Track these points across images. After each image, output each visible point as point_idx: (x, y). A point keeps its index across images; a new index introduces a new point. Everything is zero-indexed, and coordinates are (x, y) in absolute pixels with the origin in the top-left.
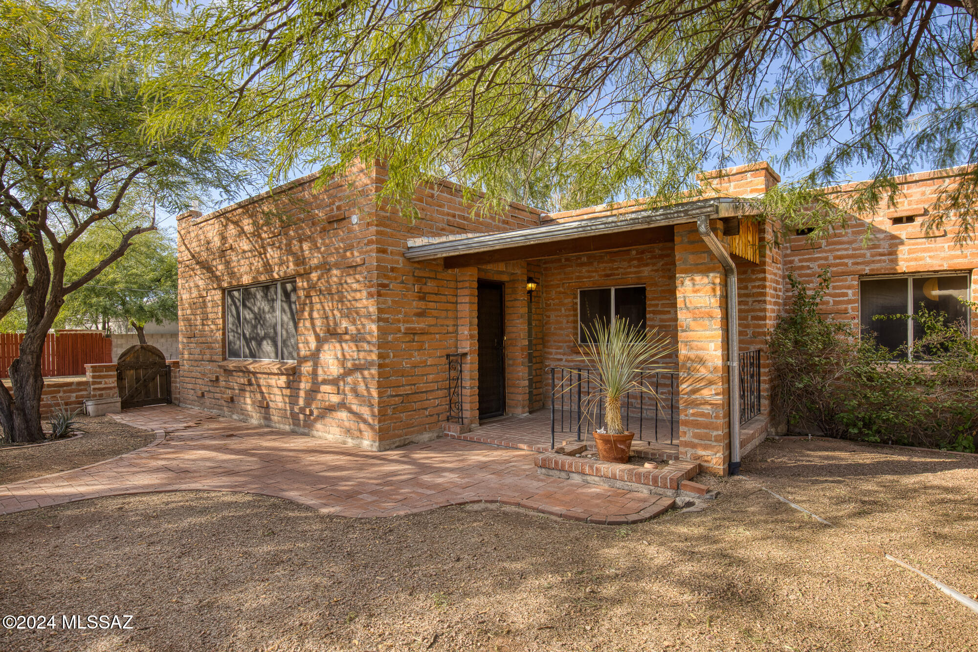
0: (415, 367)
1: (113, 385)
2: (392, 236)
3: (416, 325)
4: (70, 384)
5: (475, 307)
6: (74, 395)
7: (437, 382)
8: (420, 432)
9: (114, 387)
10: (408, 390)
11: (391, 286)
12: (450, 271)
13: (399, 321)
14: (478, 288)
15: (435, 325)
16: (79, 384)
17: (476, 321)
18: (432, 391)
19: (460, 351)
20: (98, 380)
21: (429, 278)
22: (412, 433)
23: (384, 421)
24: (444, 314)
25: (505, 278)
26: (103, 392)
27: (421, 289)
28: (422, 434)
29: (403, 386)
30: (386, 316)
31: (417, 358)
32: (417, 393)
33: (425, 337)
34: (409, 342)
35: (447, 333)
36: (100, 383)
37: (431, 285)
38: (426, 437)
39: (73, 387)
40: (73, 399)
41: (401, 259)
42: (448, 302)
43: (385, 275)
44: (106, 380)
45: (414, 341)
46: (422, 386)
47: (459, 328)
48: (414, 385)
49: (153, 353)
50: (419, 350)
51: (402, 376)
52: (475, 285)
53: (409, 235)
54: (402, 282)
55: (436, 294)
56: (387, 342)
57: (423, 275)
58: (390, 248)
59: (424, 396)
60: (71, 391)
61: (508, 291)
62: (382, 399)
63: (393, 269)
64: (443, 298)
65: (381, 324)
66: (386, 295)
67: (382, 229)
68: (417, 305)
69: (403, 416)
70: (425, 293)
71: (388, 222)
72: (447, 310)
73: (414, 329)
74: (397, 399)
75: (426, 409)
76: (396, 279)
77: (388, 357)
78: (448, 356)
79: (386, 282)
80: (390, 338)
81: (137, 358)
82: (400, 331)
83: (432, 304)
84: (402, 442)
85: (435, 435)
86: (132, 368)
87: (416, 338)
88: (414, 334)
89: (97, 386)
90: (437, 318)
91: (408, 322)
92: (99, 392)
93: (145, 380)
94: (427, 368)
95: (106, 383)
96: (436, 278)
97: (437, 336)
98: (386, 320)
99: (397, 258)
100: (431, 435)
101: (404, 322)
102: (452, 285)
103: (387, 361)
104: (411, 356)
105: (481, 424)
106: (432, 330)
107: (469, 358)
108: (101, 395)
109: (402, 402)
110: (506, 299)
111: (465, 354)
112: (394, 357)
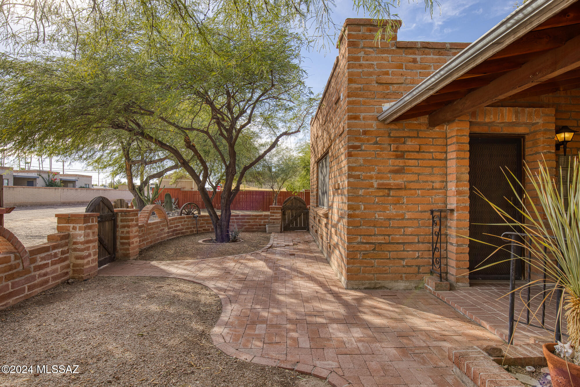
0: (390, 219)
1: (279, 217)
2: (365, 103)
3: (392, 181)
4: (261, 215)
5: (467, 162)
6: (263, 221)
7: (418, 235)
8: (396, 280)
9: (280, 219)
10: (380, 239)
11: (363, 147)
12: (437, 129)
13: (371, 178)
14: (470, 143)
15: (418, 181)
16: (265, 215)
17: (467, 177)
18: (412, 243)
19: (449, 207)
20: (273, 214)
21: (409, 137)
22: (385, 279)
23: (353, 263)
24: (428, 171)
25: (520, 130)
26: (274, 221)
27: (397, 148)
28: (397, 281)
29: (375, 235)
30: (357, 173)
31: (392, 211)
32: (393, 243)
33: (402, 193)
34: (384, 196)
35: (433, 189)
36: (273, 216)
37: (411, 144)
38: (401, 285)
39: (263, 217)
40: (262, 223)
41: (374, 123)
42: (433, 159)
43: (356, 138)
44: (276, 214)
45: (389, 195)
46: (398, 238)
47: (448, 184)
48: (389, 235)
49: (300, 201)
50: (395, 204)
51: (374, 226)
52: (467, 139)
53: (385, 100)
54: (376, 143)
55: (418, 152)
56: (358, 196)
57: (402, 135)
58: (362, 115)
59: (401, 247)
60: (262, 219)
61: (528, 144)
62: (351, 245)
63: (365, 133)
64: (428, 156)
65: (352, 180)
66: (357, 155)
67: (354, 99)
68: (392, 163)
69: (375, 262)
70: (404, 152)
71: (362, 92)
72: (432, 167)
73: (389, 184)
74: (368, 246)
75: (403, 259)
76: (368, 140)
77: (359, 208)
78: (432, 212)
79: (357, 144)
80: (361, 192)
81: (292, 203)
82: (372, 186)
83: (413, 161)
84: (373, 286)
85: (413, 285)
86: (289, 209)
87: (392, 193)
88: (389, 189)
89: (272, 217)
90: (419, 174)
91: (382, 178)
92: (273, 221)
93: (295, 216)
94: (405, 221)
95: (276, 216)
96: (418, 137)
97: (419, 192)
98: (358, 177)
99: (370, 122)
100: (407, 284)
101: (377, 178)
102: (440, 142)
103: (357, 212)
104: (385, 209)
105: (471, 285)
106: (412, 186)
107: (455, 214)
108: (274, 222)
109: (374, 250)
110: (527, 153)
111: (452, 211)
112: (365, 209)
